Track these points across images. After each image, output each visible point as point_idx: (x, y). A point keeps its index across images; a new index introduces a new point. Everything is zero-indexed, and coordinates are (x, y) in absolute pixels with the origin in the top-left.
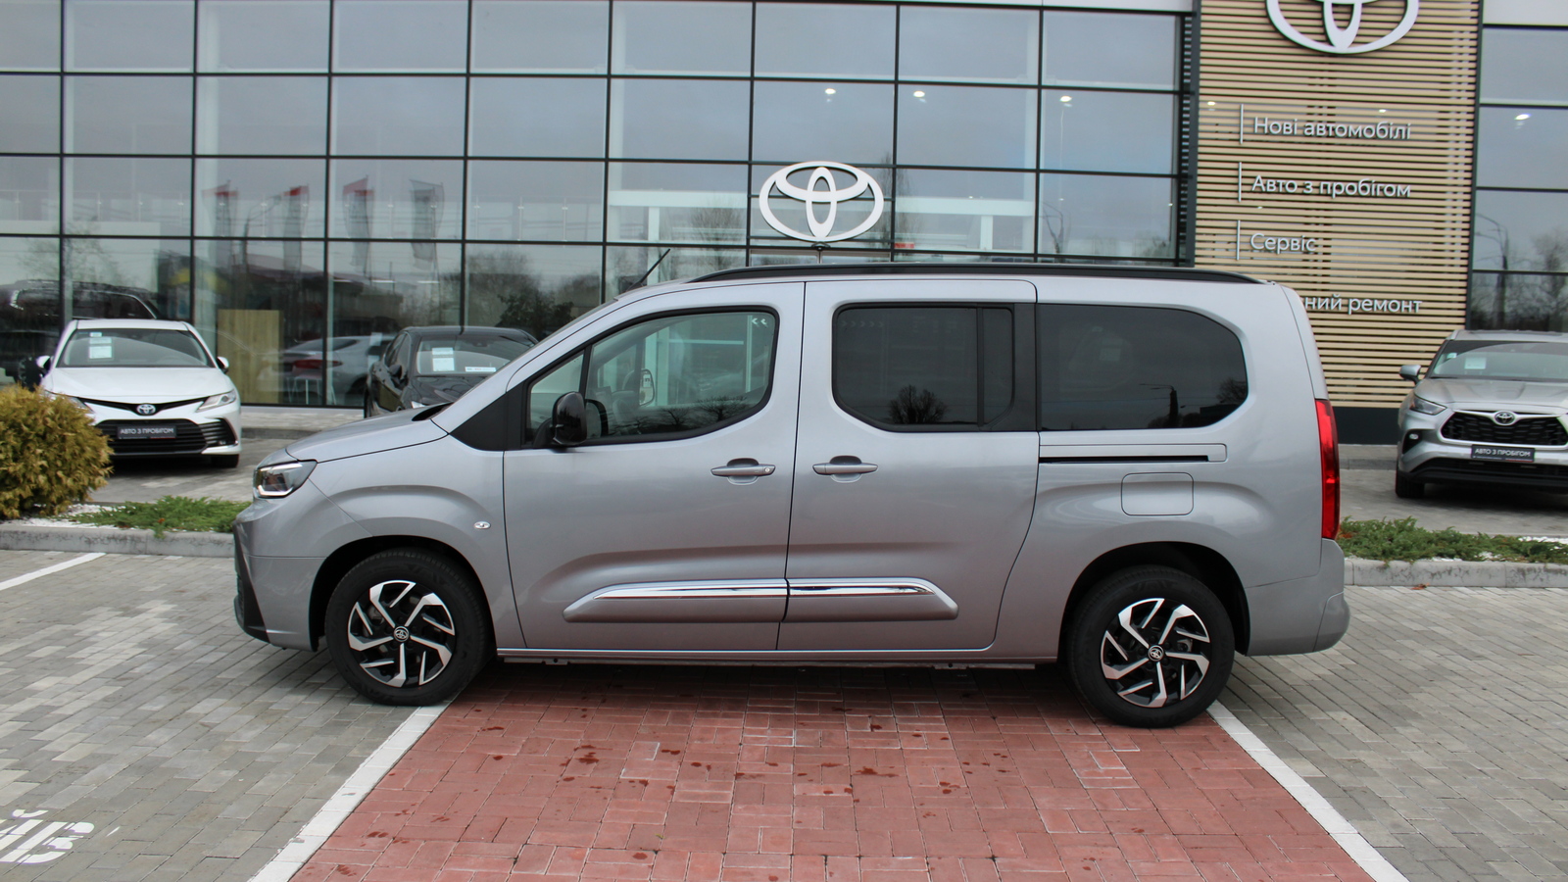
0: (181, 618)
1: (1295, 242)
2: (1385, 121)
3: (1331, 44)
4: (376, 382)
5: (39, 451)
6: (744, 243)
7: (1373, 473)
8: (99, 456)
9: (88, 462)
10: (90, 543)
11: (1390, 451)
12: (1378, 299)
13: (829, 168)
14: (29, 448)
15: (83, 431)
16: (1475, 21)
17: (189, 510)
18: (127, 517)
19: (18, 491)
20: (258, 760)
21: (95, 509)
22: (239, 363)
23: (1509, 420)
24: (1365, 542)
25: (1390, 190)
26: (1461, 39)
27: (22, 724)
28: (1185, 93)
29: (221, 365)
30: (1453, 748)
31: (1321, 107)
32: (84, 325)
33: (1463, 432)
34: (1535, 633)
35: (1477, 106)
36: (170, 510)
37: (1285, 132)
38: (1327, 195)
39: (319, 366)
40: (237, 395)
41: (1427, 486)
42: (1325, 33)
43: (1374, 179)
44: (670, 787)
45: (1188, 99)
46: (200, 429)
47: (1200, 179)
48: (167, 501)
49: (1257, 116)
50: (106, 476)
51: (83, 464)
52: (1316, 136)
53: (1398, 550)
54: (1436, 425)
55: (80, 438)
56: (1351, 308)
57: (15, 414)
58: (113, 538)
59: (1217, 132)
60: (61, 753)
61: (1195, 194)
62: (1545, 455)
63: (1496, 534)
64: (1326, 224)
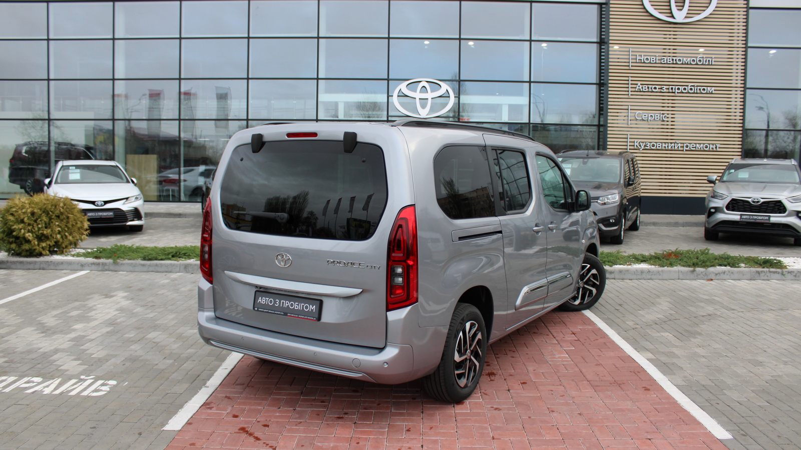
0: (132, 299)
1: (657, 116)
2: (701, 56)
3: (674, 18)
5: (57, 223)
6: (386, 119)
7: (695, 229)
8: (84, 226)
9: (79, 229)
10: (82, 266)
11: (702, 218)
12: (698, 144)
13: (427, 82)
14: (52, 222)
15: (76, 214)
16: (745, 6)
17: (127, 251)
18: (98, 254)
19: (48, 242)
20: (182, 356)
21: (82, 251)
23: (758, 202)
24: (685, 259)
25: (704, 90)
26: (739, 15)
27: (74, 343)
28: (602, 43)
29: (133, 182)
30: (715, 347)
31: (670, 49)
32: (67, 163)
33: (736, 208)
34: (761, 300)
35: (746, 47)
36: (118, 250)
37: (652, 62)
38: (673, 93)
39: (177, 182)
40: (142, 196)
41: (720, 234)
42: (671, 13)
43: (696, 84)
45: (604, 46)
46: (125, 213)
47: (610, 85)
48: (115, 246)
49: (638, 54)
50: (87, 235)
51: (76, 229)
52: (667, 63)
53: (700, 263)
54: (723, 205)
55: (76, 218)
56: (685, 148)
57: (45, 206)
58: (93, 264)
59: (619, 62)
60: (94, 354)
61: (608, 92)
62: (776, 218)
63: (748, 256)
64: (672, 107)
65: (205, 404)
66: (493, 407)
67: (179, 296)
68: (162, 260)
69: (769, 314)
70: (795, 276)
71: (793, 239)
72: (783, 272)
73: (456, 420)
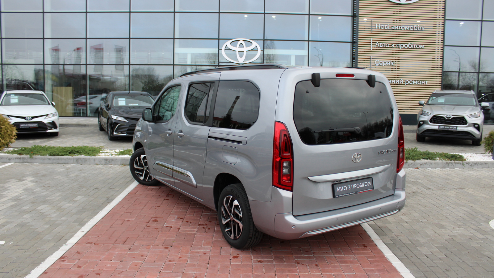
0: (36, 182)
1: (389, 63)
2: (417, 25)
3: (400, 1)
4: (101, 109)
6: (217, 64)
7: (412, 134)
8: (13, 133)
9: (9, 135)
10: (10, 160)
11: (415, 127)
12: (414, 80)
13: (243, 40)
15: (8, 126)
17: (41, 149)
18: (21, 152)
20: (56, 222)
21: (11, 149)
22: (60, 104)
23: (450, 117)
25: (418, 46)
28: (354, 16)
29: (52, 104)
30: (415, 215)
31: (397, 20)
32: (9, 92)
33: (436, 121)
34: (448, 182)
35: (445, 20)
36: (35, 149)
37: (385, 28)
38: (398, 48)
39: (85, 104)
40: (57, 113)
41: (426, 138)
43: (413, 43)
44: (178, 228)
45: (355, 18)
46: (46, 124)
47: (359, 43)
48: (34, 146)
49: (377, 23)
50: (15, 139)
51: (7, 136)
52: (395, 29)
53: (411, 157)
54: (428, 119)
55: (6, 128)
56: (406, 83)
58: (17, 158)
59: (365, 28)
61: (358, 48)
62: (461, 128)
63: (442, 152)
64: (398, 57)
65: (61, 258)
66: (258, 260)
67: (68, 179)
68: (62, 155)
69: (452, 192)
70: (471, 166)
71: (471, 141)
72: (463, 163)
73: (230, 270)
